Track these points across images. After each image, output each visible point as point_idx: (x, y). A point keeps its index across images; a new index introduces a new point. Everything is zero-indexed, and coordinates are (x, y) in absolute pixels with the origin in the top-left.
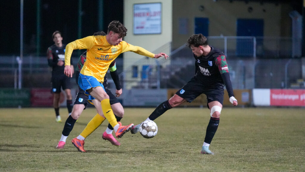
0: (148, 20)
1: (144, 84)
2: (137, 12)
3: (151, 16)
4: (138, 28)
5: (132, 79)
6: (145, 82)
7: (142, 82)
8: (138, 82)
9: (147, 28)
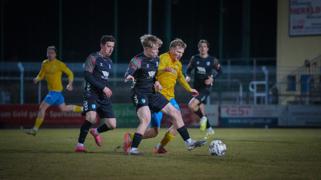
0: (308, 17)
1: (303, 99)
2: (293, 7)
3: (312, 12)
4: (294, 28)
5: (287, 93)
6: (305, 96)
7: (301, 96)
8: (296, 96)
9: (308, 28)
